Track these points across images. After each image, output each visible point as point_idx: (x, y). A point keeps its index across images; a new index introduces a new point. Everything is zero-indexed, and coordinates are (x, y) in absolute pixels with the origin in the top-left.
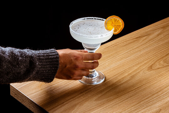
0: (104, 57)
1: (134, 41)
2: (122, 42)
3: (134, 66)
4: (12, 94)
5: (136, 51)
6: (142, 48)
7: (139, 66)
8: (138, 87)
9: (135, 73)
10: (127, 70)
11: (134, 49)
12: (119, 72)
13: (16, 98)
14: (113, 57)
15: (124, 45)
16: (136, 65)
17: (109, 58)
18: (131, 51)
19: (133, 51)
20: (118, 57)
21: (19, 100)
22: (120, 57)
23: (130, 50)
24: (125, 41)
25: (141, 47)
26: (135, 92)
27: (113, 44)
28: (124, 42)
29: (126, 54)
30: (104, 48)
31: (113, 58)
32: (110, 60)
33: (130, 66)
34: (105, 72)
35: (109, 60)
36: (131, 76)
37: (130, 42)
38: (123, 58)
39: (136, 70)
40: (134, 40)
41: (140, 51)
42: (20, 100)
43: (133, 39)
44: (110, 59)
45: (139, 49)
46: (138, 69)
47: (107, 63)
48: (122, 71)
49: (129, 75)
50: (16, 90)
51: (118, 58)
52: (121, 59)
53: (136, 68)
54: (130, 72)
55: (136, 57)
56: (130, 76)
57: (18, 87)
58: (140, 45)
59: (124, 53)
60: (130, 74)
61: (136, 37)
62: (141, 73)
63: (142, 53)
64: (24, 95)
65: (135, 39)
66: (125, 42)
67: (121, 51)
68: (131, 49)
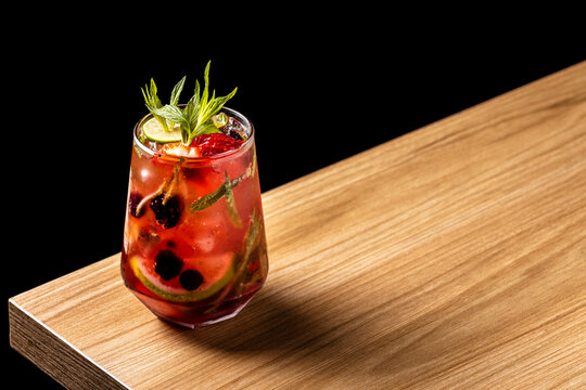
0: (414, 188)
1: (543, 120)
2: (493, 122)
3: (539, 227)
4: (16, 342)
5: (551, 160)
6: (575, 150)
7: (562, 227)
8: (558, 318)
9: (546, 257)
10: (511, 242)
11: (541, 155)
12: (477, 252)
13: (33, 360)
14: (453, 187)
15: (501, 134)
16: (551, 222)
17: (437, 192)
18: (531, 164)
19: (536, 161)
20: (473, 186)
21: (47, 370)
22: (482, 186)
23: (522, 157)
24: (504, 121)
25: (572, 144)
26: (542, 336)
27: (450, 131)
28: (498, 123)
29: (508, 174)
30: (413, 147)
31: (452, 192)
32: (441, 198)
33: (525, 228)
34: (415, 249)
35: (434, 201)
36: (529, 271)
37: (525, 121)
38: (498, 190)
39: (551, 243)
40: (544, 114)
41: (568, 161)
42: (53, 368)
43: (538, 111)
44: (438, 195)
45: (565, 155)
46: (559, 238)
47: (427, 213)
48: (488, 246)
49: (520, 262)
50: (37, 325)
51: (472, 191)
52: (489, 193)
53: (548, 235)
54: (526, 252)
55: (548, 189)
56: (523, 269)
57: (43, 312)
58: (569, 135)
59: (499, 170)
60: (525, 259)
61: (553, 101)
62: (572, 255)
63: (576, 169)
64: (68, 347)
65: (549, 113)
66: (503, 125)
67: (486, 160)
68: (529, 154)
